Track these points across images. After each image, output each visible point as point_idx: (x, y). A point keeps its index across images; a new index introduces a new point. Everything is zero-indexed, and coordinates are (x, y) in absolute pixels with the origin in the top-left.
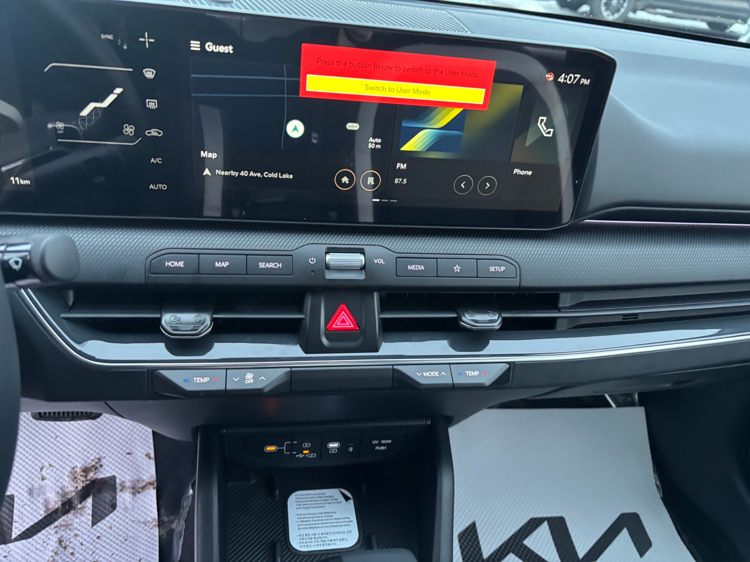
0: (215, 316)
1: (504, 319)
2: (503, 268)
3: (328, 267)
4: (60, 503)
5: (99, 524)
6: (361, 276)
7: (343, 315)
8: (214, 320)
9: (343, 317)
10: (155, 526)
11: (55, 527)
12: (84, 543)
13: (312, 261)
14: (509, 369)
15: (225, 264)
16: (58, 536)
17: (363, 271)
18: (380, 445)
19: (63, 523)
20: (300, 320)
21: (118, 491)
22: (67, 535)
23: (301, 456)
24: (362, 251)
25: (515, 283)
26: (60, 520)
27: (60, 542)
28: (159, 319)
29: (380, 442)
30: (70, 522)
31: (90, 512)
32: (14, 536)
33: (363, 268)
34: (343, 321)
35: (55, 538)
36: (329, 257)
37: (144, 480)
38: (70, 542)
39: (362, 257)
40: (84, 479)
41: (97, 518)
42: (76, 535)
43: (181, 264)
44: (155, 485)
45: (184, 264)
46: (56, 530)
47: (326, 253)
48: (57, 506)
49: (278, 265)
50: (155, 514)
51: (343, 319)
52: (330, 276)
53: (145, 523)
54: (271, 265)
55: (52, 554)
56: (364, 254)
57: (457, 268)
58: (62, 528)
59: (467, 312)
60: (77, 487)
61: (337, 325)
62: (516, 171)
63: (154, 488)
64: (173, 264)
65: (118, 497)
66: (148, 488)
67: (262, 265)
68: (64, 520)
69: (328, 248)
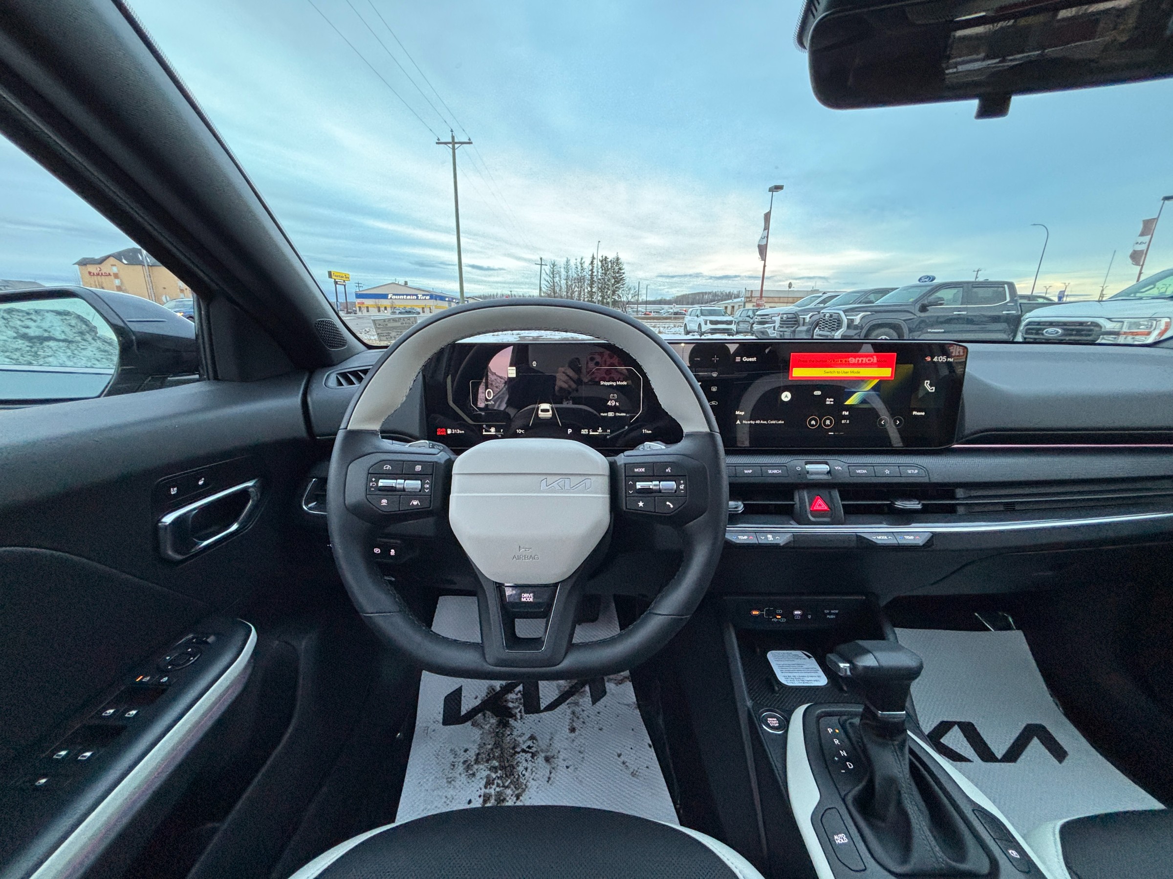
0: (744, 502)
1: (923, 504)
2: (916, 471)
3: (808, 472)
4: (568, 688)
5: (597, 703)
6: (828, 478)
7: (820, 502)
10: (636, 707)
11: (568, 704)
12: (590, 715)
13: (798, 470)
14: (932, 537)
15: (750, 471)
16: (571, 709)
18: (830, 614)
19: (572, 701)
20: (794, 505)
21: (606, 682)
22: (578, 710)
23: (774, 620)
24: (827, 463)
25: (926, 480)
26: (570, 699)
27: (573, 713)
29: (830, 612)
30: (576, 701)
31: (589, 695)
32: (542, 708)
33: (829, 473)
34: (820, 505)
35: (569, 711)
36: (808, 467)
38: (580, 714)
39: (828, 467)
41: (595, 700)
42: (583, 711)
44: (630, 679)
46: (569, 705)
47: (806, 465)
49: (779, 472)
50: (635, 699)
52: (809, 477)
53: (628, 705)
54: (775, 471)
55: (571, 721)
56: (828, 465)
57: (887, 472)
58: (572, 705)
59: (898, 499)
61: (817, 507)
62: (915, 413)
63: (630, 681)
65: (606, 686)
66: (625, 681)
67: (770, 472)
68: (572, 699)
69: (806, 462)
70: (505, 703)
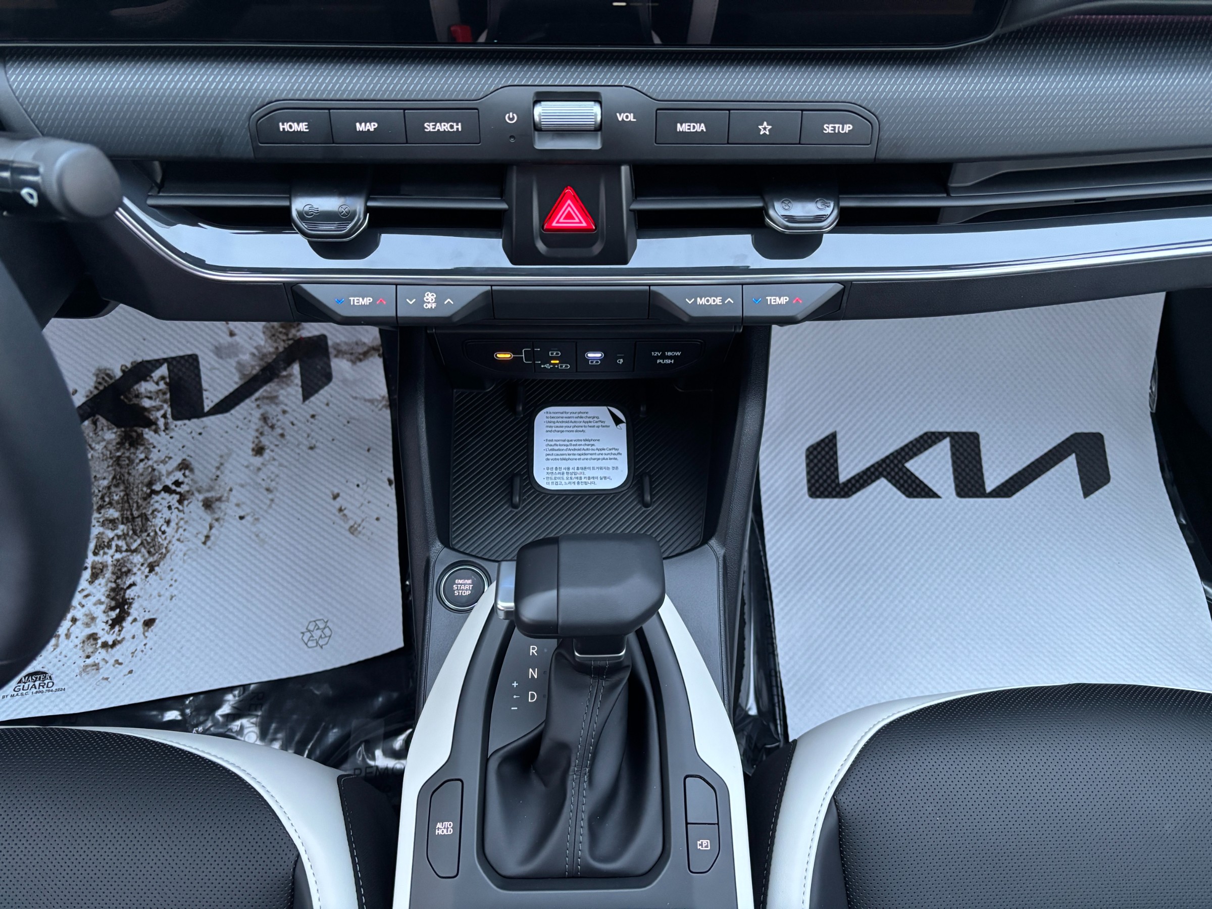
0: (370, 204)
1: (844, 211)
2: (848, 128)
3: (537, 128)
4: (258, 368)
5: (312, 399)
6: (593, 144)
7: (569, 206)
8: (368, 209)
9: (569, 209)
10: (385, 406)
11: (257, 400)
12: (295, 422)
13: (511, 118)
15: (372, 127)
16: (261, 411)
17: (599, 133)
18: (664, 357)
19: (265, 394)
20: (502, 212)
21: (332, 356)
22: (273, 410)
23: (547, 366)
24: (596, 98)
25: (868, 151)
26: (261, 391)
27: (264, 418)
28: (288, 209)
29: (663, 354)
30: (275, 394)
31: (300, 383)
32: (206, 409)
33: (599, 128)
34: (569, 216)
35: (257, 414)
36: (539, 112)
37: (364, 344)
38: (278, 420)
39: (596, 108)
40: (285, 338)
41: (308, 391)
42: (284, 412)
43: (303, 127)
44: (381, 352)
45: (309, 127)
46: (258, 403)
47: (536, 102)
48: (254, 372)
49: (455, 127)
50: (384, 391)
51: (569, 212)
52: (544, 144)
53: (372, 401)
54: (444, 127)
55: (257, 434)
56: (600, 103)
57: (764, 128)
58: (265, 401)
59: (778, 199)
60: (277, 348)
61: (559, 223)
63: (379, 355)
64: (291, 127)
65: (332, 364)
66: (372, 355)
67: (429, 127)
68: (266, 391)
69: (538, 94)
70: (135, 401)
